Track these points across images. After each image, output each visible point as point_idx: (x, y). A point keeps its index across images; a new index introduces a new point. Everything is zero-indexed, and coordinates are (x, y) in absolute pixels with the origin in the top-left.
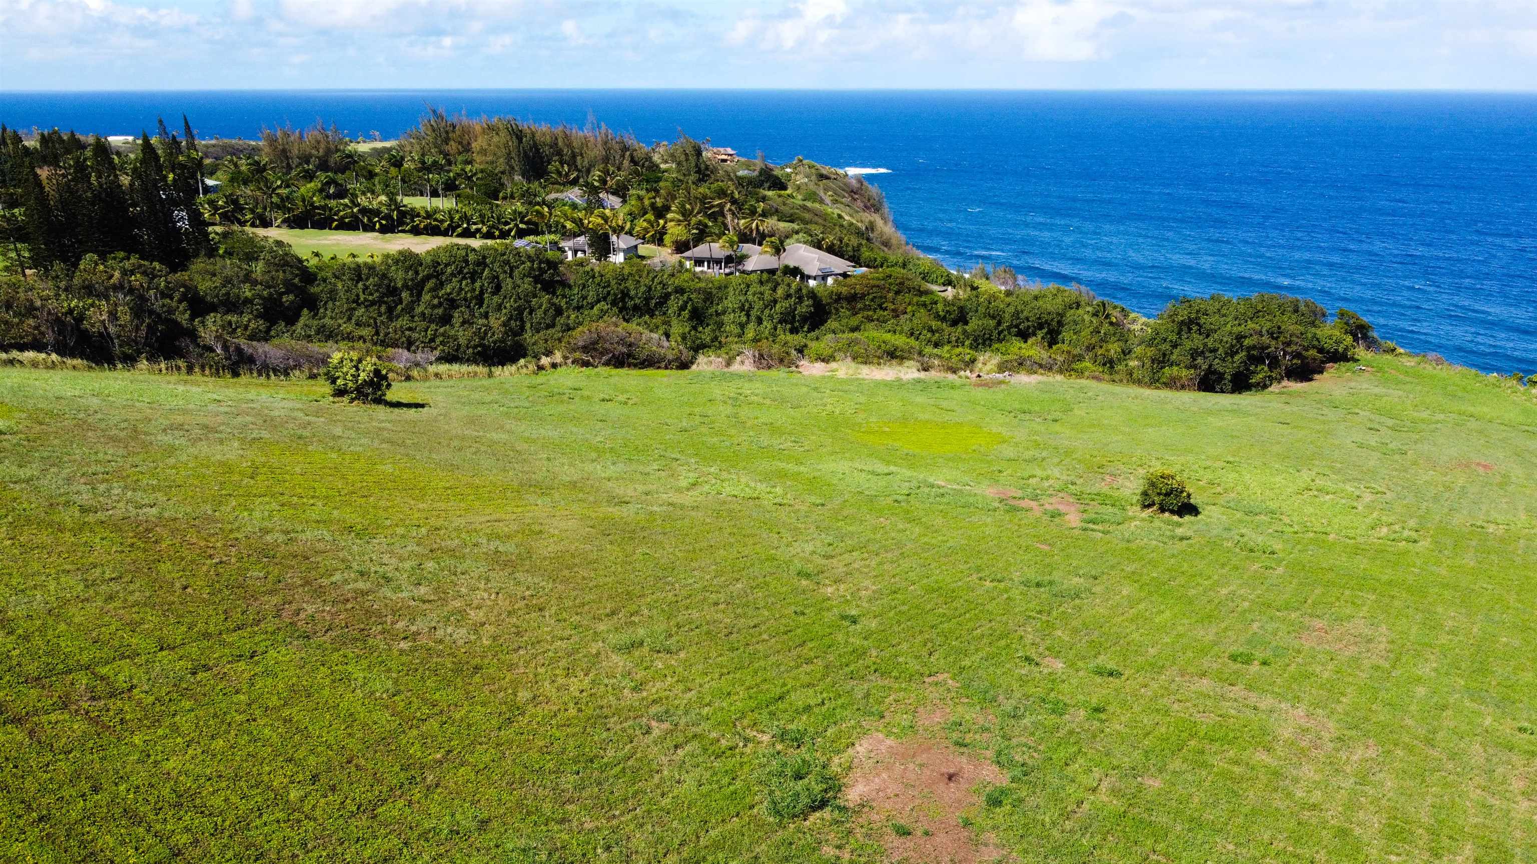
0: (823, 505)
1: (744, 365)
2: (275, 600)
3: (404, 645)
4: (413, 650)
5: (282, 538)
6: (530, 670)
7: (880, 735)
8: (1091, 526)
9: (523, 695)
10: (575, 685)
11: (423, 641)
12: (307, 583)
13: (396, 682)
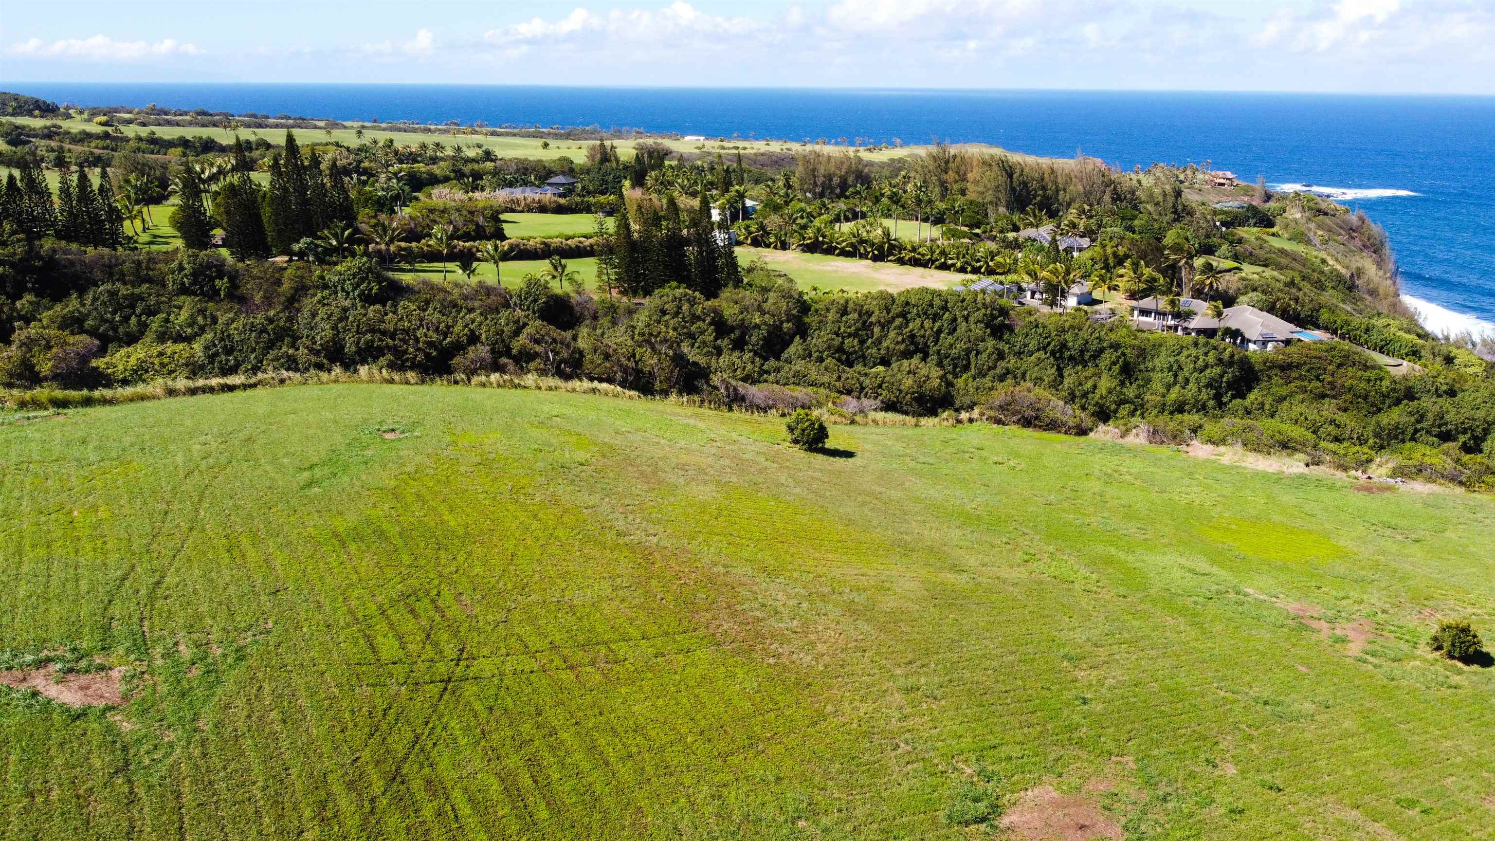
0: (1125, 597)
1: (1138, 439)
2: (709, 616)
3: (772, 661)
4: (776, 664)
5: (722, 570)
6: (840, 694)
7: (1051, 788)
8: (1368, 657)
9: (829, 708)
10: (864, 708)
11: (784, 660)
12: (729, 607)
13: (759, 685)
